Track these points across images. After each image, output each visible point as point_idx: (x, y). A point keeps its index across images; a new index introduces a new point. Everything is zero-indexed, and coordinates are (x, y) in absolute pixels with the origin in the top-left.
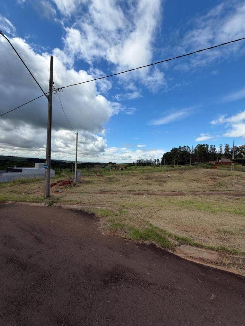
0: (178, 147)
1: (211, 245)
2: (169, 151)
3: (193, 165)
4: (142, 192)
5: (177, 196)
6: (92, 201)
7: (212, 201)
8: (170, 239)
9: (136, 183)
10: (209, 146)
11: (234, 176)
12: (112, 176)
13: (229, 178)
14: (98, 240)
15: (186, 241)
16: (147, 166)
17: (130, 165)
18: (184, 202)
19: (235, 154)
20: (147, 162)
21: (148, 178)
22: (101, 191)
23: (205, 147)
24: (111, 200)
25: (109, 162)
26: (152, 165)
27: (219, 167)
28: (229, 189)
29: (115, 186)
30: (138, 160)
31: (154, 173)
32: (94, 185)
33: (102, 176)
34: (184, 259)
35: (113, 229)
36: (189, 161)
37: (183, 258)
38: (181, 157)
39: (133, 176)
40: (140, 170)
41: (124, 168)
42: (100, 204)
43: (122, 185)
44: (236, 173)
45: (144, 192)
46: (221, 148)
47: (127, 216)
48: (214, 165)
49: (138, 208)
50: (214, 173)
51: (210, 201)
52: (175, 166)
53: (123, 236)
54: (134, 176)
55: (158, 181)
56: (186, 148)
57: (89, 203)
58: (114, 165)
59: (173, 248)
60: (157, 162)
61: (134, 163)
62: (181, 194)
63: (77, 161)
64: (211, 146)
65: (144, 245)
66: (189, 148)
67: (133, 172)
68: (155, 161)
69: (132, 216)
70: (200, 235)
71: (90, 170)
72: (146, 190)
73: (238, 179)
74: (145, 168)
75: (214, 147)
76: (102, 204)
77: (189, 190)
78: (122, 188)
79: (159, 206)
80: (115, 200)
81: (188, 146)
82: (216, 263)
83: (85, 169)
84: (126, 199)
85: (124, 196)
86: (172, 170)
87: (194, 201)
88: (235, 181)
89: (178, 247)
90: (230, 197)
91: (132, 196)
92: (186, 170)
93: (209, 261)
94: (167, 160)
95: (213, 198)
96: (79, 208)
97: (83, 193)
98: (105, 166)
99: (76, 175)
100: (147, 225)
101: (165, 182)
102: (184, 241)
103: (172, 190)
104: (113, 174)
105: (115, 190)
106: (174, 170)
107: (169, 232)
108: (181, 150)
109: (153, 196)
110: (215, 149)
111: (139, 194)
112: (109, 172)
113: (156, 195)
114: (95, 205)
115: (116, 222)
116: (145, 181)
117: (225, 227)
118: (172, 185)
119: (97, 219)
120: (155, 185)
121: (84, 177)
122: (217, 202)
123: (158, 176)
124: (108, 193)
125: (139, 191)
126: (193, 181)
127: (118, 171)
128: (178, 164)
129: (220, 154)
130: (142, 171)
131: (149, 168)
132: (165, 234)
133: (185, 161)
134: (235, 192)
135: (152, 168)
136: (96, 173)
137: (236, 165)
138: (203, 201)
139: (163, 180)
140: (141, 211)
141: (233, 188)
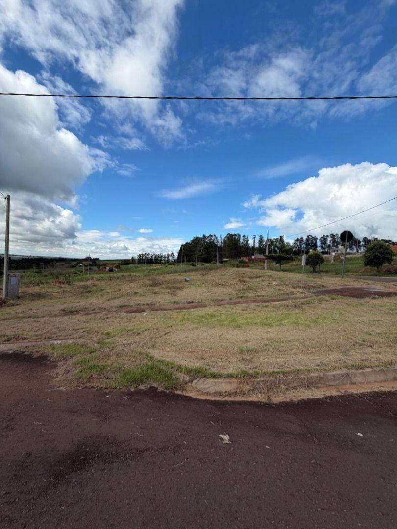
0: (201, 236)
1: (231, 371)
2: (189, 241)
3: (221, 262)
4: (142, 307)
5: (195, 309)
6: (44, 331)
7: (238, 311)
8: (179, 375)
9: (133, 293)
10: (241, 237)
11: (266, 277)
12: (89, 283)
13: (260, 279)
14: (51, 402)
15: (199, 372)
16: (155, 265)
17: (126, 262)
18: (203, 317)
19: (269, 249)
20: (155, 257)
21: (156, 284)
22: (65, 310)
23: (237, 237)
24: (83, 327)
25: (86, 258)
26: (162, 263)
27: (252, 265)
28: (259, 294)
29: (94, 301)
30: (140, 255)
31: (165, 275)
32: (50, 300)
33: (69, 283)
34: (196, 399)
35: (84, 375)
36: (215, 256)
37: (195, 397)
38: (205, 251)
39: (129, 281)
40: (144, 271)
41: (116, 268)
42: (61, 336)
43: (108, 298)
44: (269, 272)
45: (145, 306)
46: (254, 240)
47: (112, 350)
48: (246, 263)
49: (134, 333)
50: (244, 274)
51: (236, 312)
52: (197, 264)
53: (102, 386)
54: (132, 281)
55: (170, 288)
56: (213, 238)
57: (37, 336)
58: (95, 262)
59: (183, 386)
60: (170, 258)
61: (133, 259)
62: (201, 305)
63: (10, 253)
64: (244, 236)
65: (138, 392)
66: (216, 238)
67: (130, 275)
68: (168, 257)
69: (121, 349)
70: (220, 360)
71: (43, 272)
72: (149, 303)
73: (268, 280)
74: (152, 268)
75: (247, 238)
76: (65, 334)
77: (212, 299)
78: (108, 303)
79: (168, 327)
80: (93, 325)
81: (215, 235)
82: (235, 394)
83: (31, 270)
84: (113, 321)
85: (109, 316)
86: (192, 271)
87: (216, 314)
88: (266, 283)
89: (189, 384)
90: (259, 304)
91: (125, 314)
92: (211, 270)
93: (227, 394)
94: (186, 255)
95: (238, 308)
96: (11, 350)
97: (24, 318)
98: (77, 264)
99: (7, 283)
100: (146, 359)
101: (180, 288)
102: (198, 374)
103: (190, 300)
104: (92, 279)
105: (95, 306)
106: (196, 270)
107: (179, 364)
108: (206, 240)
109: (159, 312)
110: (248, 241)
111: (136, 311)
112: (84, 276)
113: (165, 309)
114: (50, 338)
115: (91, 363)
116: (149, 287)
117: (248, 345)
118: (189, 293)
119: (53, 364)
120: (164, 294)
121: (28, 287)
122: (244, 312)
123: (171, 280)
124: (78, 314)
125: (138, 306)
126: (218, 285)
127: (103, 273)
128: (202, 261)
129: (253, 247)
130: (146, 272)
131: (158, 267)
132: (172, 368)
133: (211, 256)
134: (265, 298)
135: (163, 267)
136: (57, 277)
137: (271, 262)
138: (227, 312)
139: (178, 285)
140: (137, 338)
141: (263, 293)
